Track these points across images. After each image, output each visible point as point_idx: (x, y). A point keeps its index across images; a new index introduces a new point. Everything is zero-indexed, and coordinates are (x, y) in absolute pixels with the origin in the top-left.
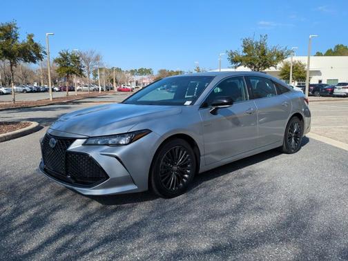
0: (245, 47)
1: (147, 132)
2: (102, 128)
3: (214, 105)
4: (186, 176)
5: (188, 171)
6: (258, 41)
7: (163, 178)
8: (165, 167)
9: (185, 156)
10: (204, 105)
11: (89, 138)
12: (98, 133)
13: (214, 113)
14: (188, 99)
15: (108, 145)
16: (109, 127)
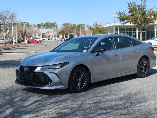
0: (130, 9)
1: (68, 63)
2: (48, 62)
3: (97, 52)
4: (85, 84)
5: (86, 82)
6: (140, 4)
7: (74, 83)
8: (75, 79)
9: (84, 74)
10: (93, 52)
11: (43, 66)
12: (47, 64)
13: (97, 55)
14: (85, 49)
15: (51, 69)
16: (51, 62)
